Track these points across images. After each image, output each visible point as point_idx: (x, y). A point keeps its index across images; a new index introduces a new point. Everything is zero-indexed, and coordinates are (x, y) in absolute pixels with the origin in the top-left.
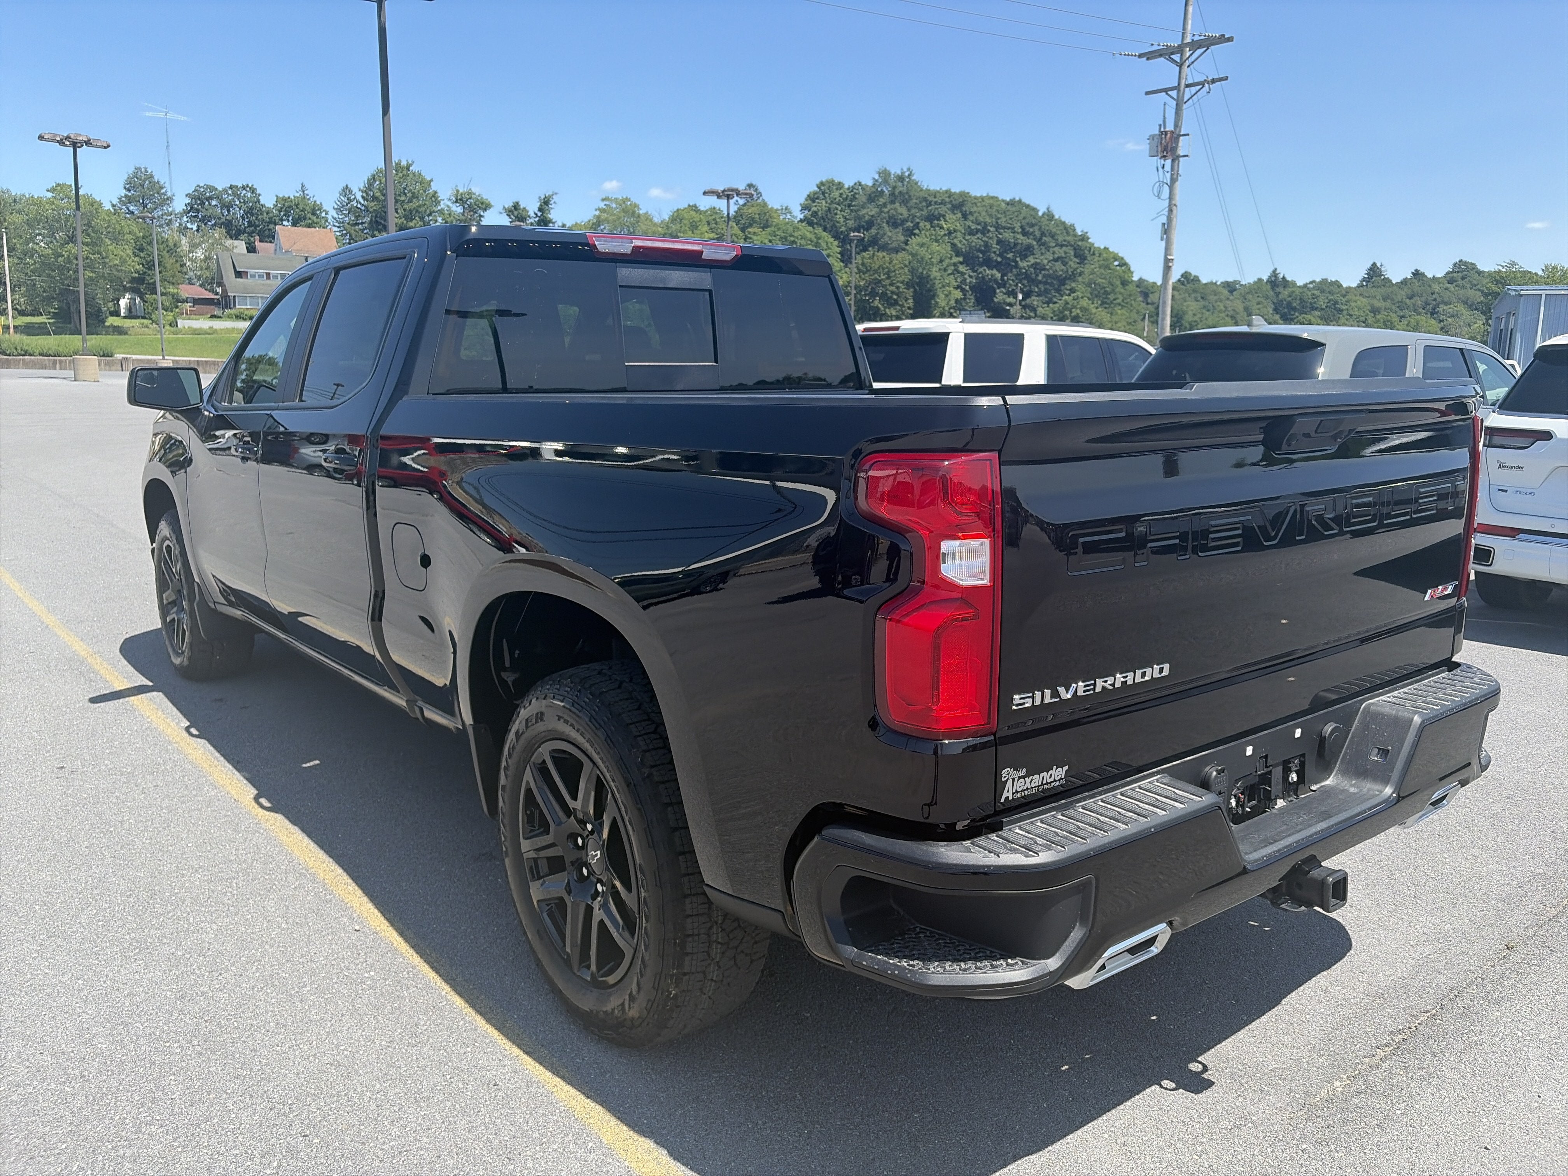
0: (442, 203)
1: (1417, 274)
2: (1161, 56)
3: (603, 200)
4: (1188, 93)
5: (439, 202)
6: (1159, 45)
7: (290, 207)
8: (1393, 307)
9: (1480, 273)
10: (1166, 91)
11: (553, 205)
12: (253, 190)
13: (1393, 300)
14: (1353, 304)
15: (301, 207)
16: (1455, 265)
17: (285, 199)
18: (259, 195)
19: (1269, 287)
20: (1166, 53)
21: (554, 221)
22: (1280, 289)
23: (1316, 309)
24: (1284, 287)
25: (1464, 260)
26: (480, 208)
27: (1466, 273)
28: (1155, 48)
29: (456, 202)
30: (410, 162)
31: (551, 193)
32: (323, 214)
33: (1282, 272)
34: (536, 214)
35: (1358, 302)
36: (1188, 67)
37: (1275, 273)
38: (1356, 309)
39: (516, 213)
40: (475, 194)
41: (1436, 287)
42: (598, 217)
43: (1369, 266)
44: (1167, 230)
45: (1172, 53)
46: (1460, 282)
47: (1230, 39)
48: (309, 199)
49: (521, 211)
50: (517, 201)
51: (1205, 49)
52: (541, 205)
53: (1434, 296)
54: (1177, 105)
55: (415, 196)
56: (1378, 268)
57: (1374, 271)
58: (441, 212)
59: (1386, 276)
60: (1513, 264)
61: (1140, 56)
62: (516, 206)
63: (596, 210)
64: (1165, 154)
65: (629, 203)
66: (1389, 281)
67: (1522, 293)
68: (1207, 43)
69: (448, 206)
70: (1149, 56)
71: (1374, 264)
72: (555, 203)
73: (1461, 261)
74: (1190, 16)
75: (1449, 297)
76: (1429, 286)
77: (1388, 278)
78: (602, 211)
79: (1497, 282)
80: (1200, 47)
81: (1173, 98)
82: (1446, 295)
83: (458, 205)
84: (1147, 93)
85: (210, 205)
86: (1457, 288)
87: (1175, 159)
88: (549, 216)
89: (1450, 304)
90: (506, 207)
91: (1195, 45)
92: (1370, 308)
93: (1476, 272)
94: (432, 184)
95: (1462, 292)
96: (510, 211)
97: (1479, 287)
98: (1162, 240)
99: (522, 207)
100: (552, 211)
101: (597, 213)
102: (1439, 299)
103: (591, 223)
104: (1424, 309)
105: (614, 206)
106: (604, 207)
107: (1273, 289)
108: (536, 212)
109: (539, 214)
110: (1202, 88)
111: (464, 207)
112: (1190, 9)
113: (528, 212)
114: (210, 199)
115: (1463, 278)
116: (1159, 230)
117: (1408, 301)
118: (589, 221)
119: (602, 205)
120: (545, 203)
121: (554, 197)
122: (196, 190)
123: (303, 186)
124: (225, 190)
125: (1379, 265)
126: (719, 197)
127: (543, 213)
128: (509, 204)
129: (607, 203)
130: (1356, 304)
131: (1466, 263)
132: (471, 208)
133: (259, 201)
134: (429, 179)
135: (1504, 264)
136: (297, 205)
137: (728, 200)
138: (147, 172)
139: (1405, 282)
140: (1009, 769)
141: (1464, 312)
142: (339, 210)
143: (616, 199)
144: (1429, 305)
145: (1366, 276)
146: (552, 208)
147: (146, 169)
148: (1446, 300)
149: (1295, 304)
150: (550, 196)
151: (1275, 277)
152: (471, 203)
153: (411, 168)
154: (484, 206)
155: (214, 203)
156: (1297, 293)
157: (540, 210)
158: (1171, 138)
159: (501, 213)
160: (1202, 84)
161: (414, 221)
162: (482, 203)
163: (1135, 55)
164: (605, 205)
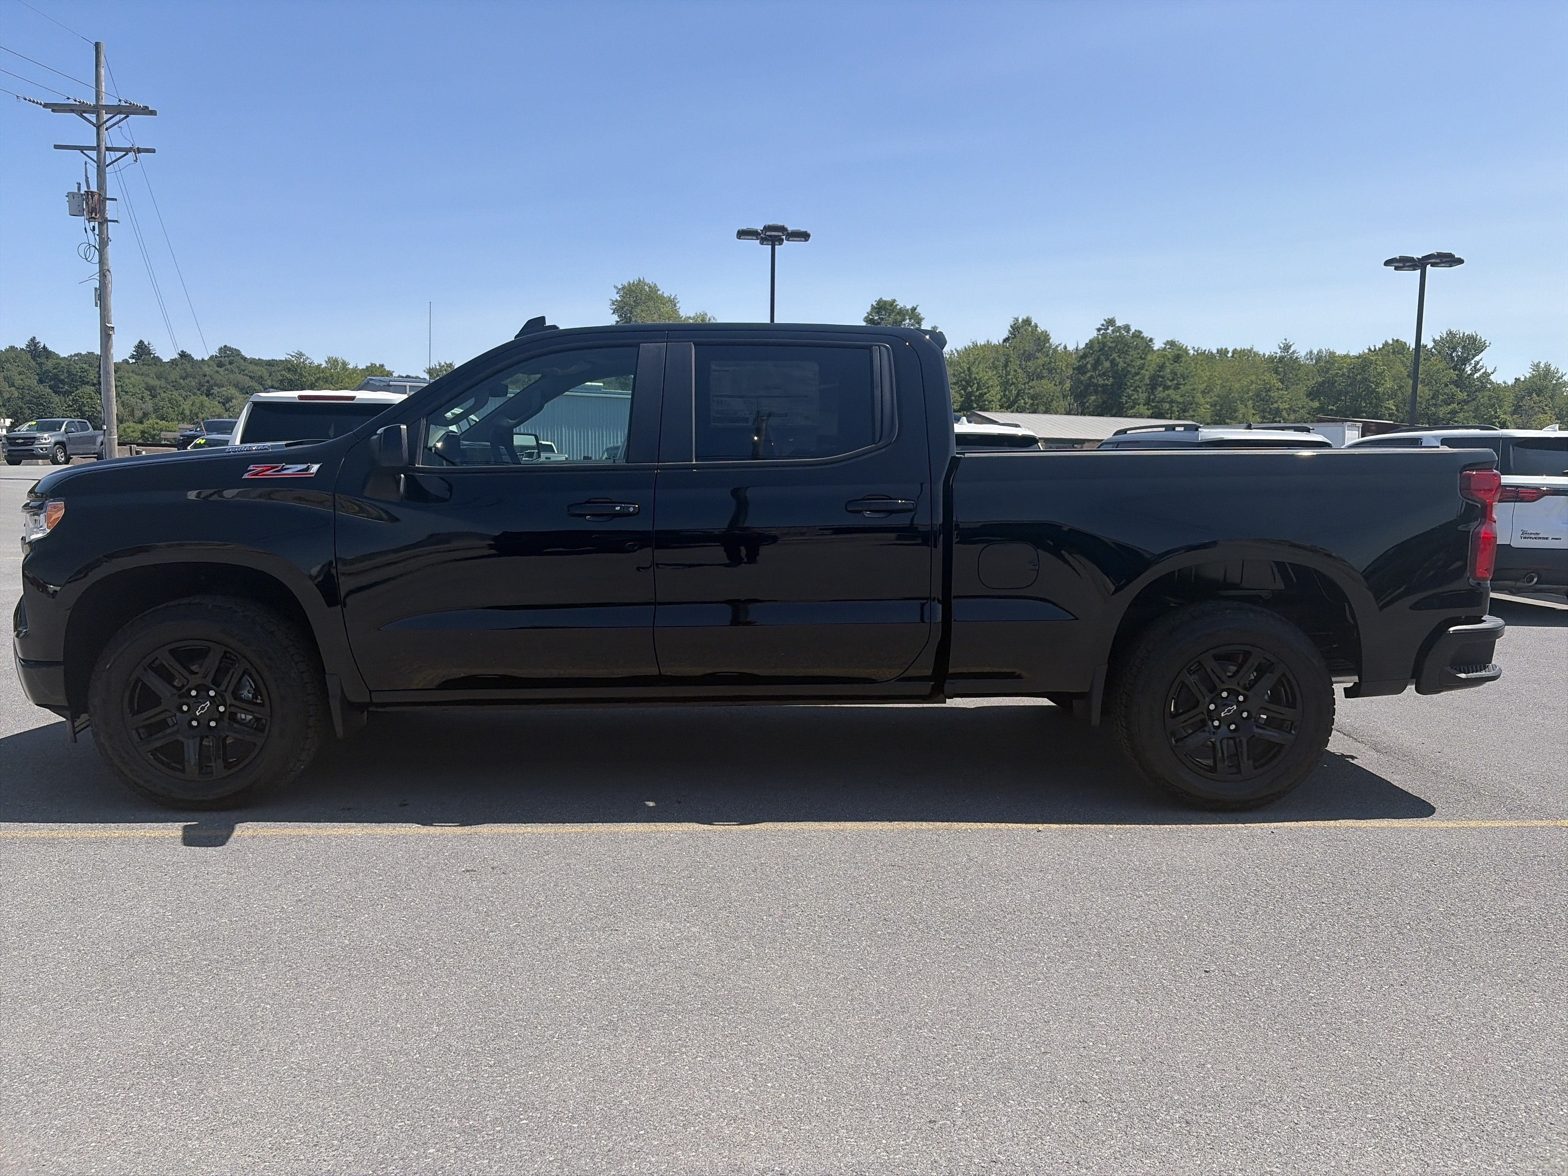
1: (183, 355)
2: (73, 111)
4: (110, 156)
6: (76, 101)
8: (168, 387)
9: (245, 359)
10: (82, 149)
13: (166, 379)
14: (127, 381)
16: (221, 349)
19: (29, 355)
20: (80, 110)
22: (43, 360)
23: (88, 383)
24: (47, 358)
25: (228, 345)
27: (232, 358)
28: (72, 102)
33: (42, 341)
35: (132, 378)
36: (107, 129)
37: (33, 342)
38: (131, 386)
41: (206, 369)
43: (136, 343)
44: (102, 296)
45: (85, 112)
46: (228, 367)
47: (153, 113)
51: (124, 116)
53: (207, 379)
54: (98, 166)
56: (146, 346)
57: (141, 348)
59: (156, 355)
60: (301, 355)
61: (46, 106)
64: (93, 215)
66: (158, 359)
67: (391, 383)
68: (128, 110)
70: (56, 108)
71: (141, 342)
73: (225, 346)
74: (103, 78)
75: (221, 380)
76: (200, 368)
77: (157, 357)
79: (289, 370)
80: (120, 113)
81: (93, 160)
82: (218, 378)
84: (57, 147)
86: (227, 372)
87: (104, 222)
89: (223, 387)
91: (115, 110)
92: (144, 385)
93: (241, 358)
95: (231, 376)
97: (246, 372)
98: (96, 306)
102: (212, 382)
104: (198, 390)
107: (34, 358)
110: (125, 155)
112: (103, 71)
115: (231, 363)
116: (92, 296)
117: (181, 381)
125: (146, 343)
130: (130, 381)
131: (230, 349)
135: (293, 354)
139: (173, 362)
141: (237, 394)
144: (203, 386)
145: (135, 353)
148: (218, 382)
149: (62, 377)
151: (35, 346)
156: (63, 364)
158: (99, 200)
160: (127, 151)
163: (41, 104)
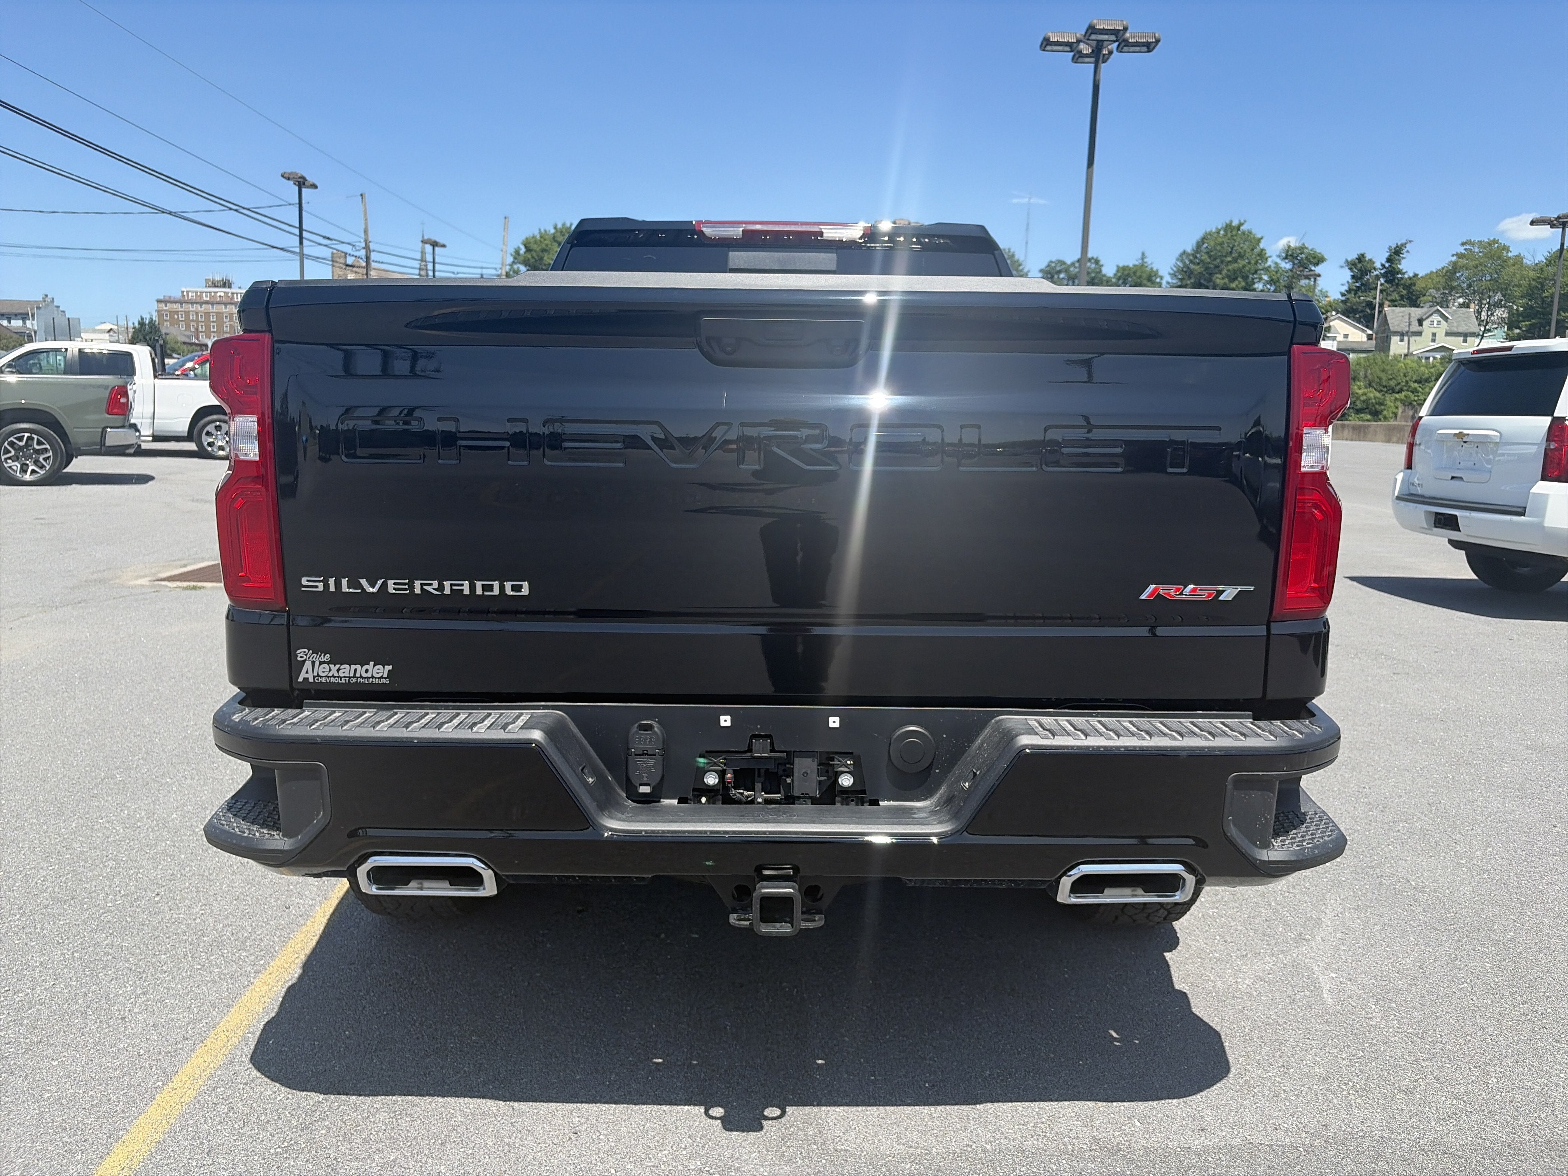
0: (1270, 260)
3: (1463, 244)
5: (1267, 259)
7: (1129, 275)
11: (1405, 254)
12: (1097, 262)
15: (1138, 274)
17: (1124, 268)
18: (1102, 265)
21: (1404, 271)
26: (1311, 263)
29: (1286, 258)
30: (1242, 221)
31: (1404, 241)
32: (1158, 280)
34: (1383, 265)
39: (1359, 266)
40: (1307, 248)
42: (1455, 264)
48: (1147, 267)
49: (1365, 264)
50: (1362, 253)
52: (1390, 256)
55: (1241, 256)
58: (1267, 270)
62: (1361, 258)
63: (1453, 256)
65: (1496, 245)
69: (1276, 263)
72: (1408, 252)
78: (1460, 256)
83: (1287, 261)
85: (1058, 277)
88: (1399, 266)
90: (1349, 259)
94: (1262, 241)
96: (1353, 265)
99: (1367, 259)
100: (1403, 261)
101: (1454, 259)
103: (1444, 271)
105: (1477, 250)
106: (1463, 252)
108: (1384, 263)
109: (1387, 265)
111: (1294, 264)
113: (1374, 263)
114: (1059, 272)
118: (1443, 269)
119: (1461, 250)
120: (1396, 253)
121: (1407, 245)
122: (1048, 266)
123: (1143, 254)
124: (1073, 264)
126: (1553, 226)
127: (1392, 263)
128: (1352, 256)
129: (1468, 247)
132: (1303, 265)
133: (1101, 271)
134: (1259, 236)
136: (1135, 273)
137: (1564, 229)
138: (1009, 252)
140: (306, 650)
142: (1173, 275)
143: (1480, 242)
146: (1403, 258)
147: (1009, 249)
150: (1404, 245)
152: (1302, 258)
153: (1242, 228)
154: (1315, 261)
155: (1062, 276)
157: (1389, 260)
159: (1342, 267)
161: (1237, 282)
162: (1314, 258)
164: (1465, 249)
